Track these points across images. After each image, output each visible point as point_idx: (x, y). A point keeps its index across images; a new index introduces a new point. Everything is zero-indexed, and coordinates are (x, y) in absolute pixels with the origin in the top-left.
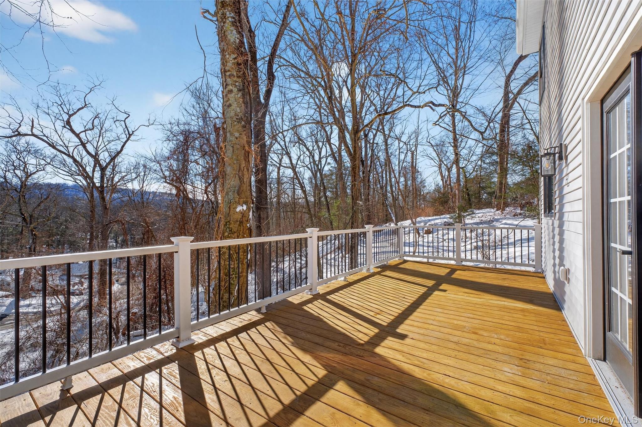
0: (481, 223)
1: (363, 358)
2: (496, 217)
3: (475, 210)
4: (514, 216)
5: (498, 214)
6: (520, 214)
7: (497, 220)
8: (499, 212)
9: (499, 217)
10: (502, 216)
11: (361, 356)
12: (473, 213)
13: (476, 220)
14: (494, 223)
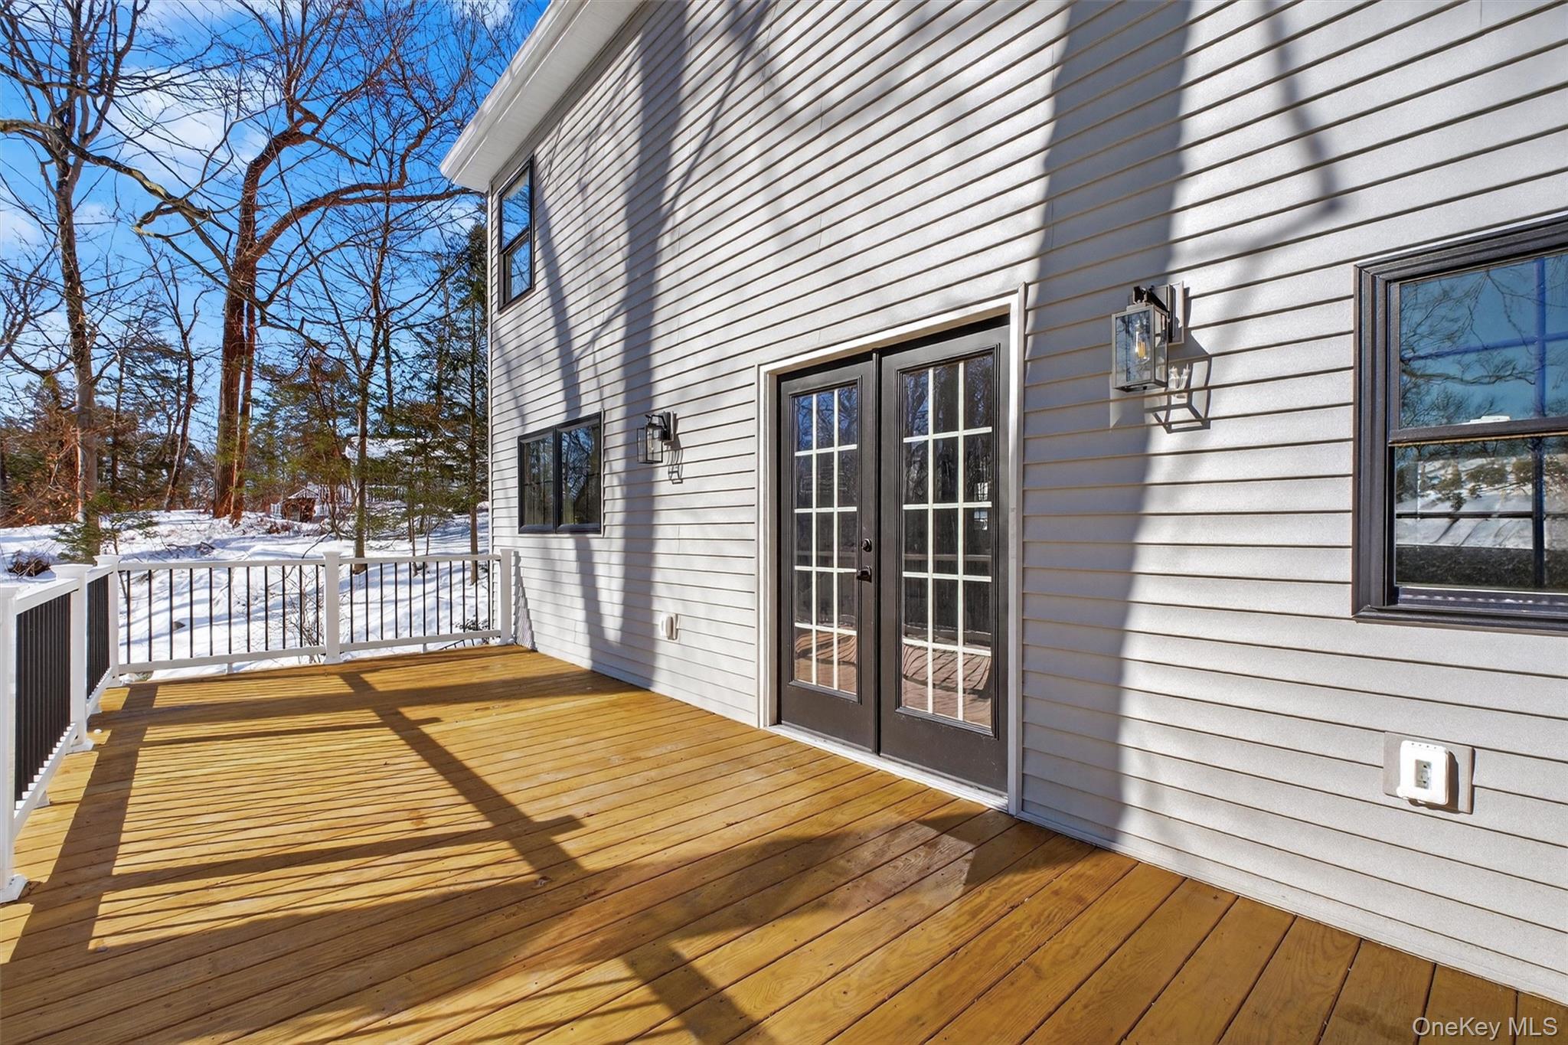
0: (168, 553)
1: (603, 894)
2: (217, 536)
3: (154, 513)
4: (269, 532)
5: (220, 528)
6: (286, 528)
7: (223, 544)
8: (225, 521)
9: (225, 536)
10: (236, 533)
11: (595, 893)
12: (151, 524)
13: (156, 545)
14: (215, 552)
